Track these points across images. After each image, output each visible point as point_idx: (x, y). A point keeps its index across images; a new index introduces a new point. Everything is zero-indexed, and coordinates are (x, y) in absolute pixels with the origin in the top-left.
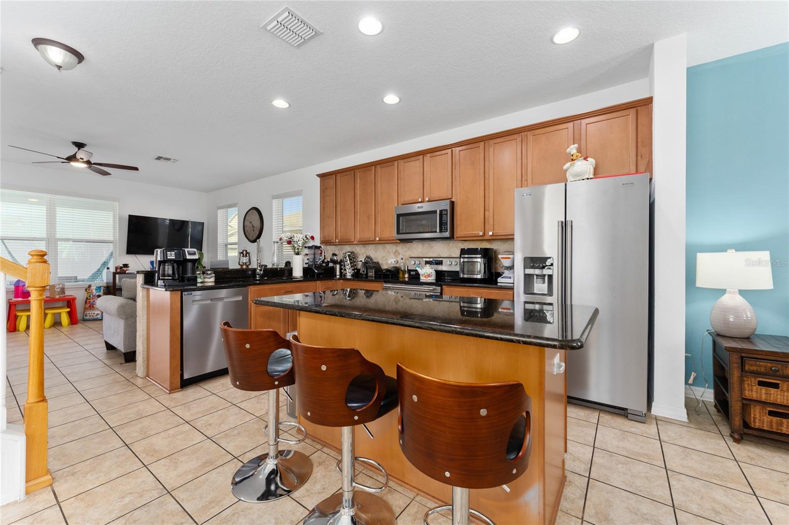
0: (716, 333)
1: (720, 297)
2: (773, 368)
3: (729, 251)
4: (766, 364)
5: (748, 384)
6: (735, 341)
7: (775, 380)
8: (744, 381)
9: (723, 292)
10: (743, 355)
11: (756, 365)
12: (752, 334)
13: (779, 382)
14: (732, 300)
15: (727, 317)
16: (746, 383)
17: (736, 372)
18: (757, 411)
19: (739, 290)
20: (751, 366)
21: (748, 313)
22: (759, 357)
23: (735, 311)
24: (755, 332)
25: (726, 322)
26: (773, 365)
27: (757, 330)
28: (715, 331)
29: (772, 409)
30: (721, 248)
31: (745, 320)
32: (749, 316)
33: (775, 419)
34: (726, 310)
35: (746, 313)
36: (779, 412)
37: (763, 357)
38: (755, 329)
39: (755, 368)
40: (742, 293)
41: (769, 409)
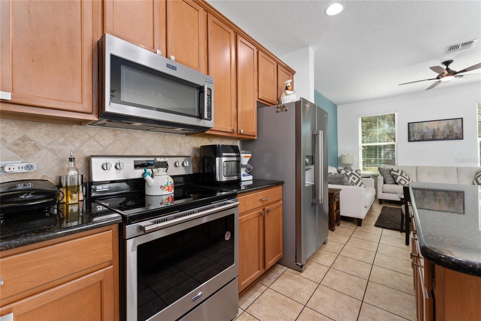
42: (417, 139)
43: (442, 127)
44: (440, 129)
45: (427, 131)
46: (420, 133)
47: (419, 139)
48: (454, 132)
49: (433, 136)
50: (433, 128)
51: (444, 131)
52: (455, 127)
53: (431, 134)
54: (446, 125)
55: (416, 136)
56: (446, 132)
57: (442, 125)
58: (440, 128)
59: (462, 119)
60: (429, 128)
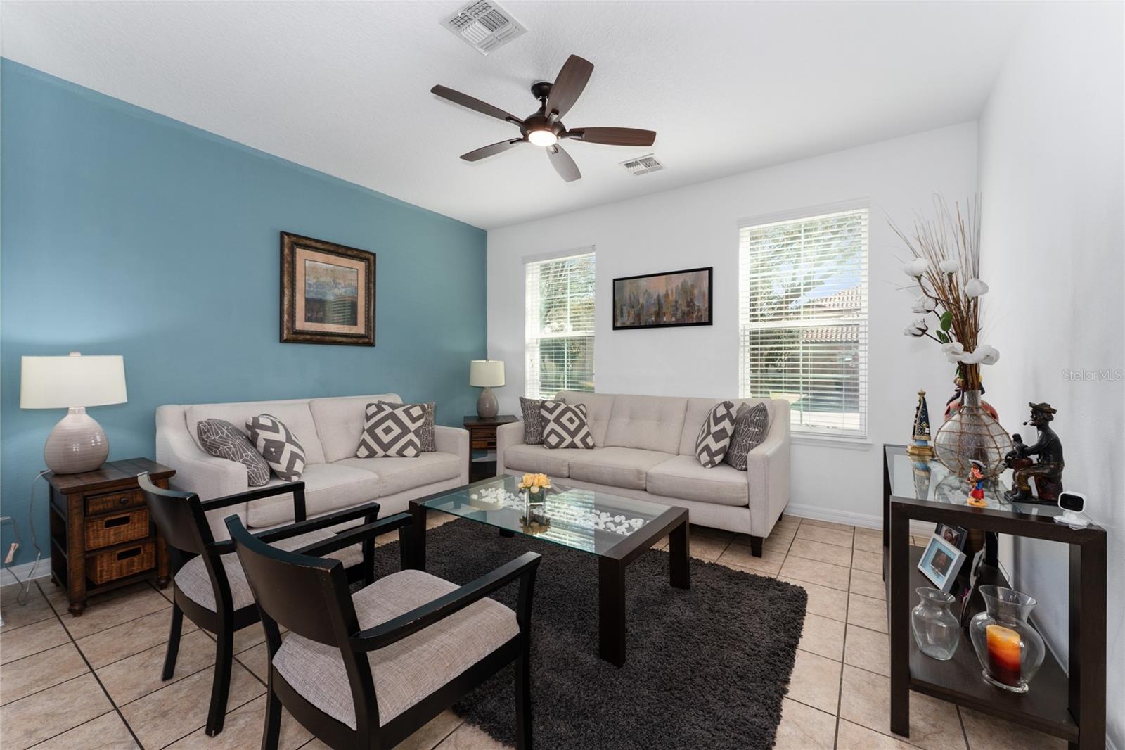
0: (53, 474)
1: (60, 420)
2: (122, 500)
3: (72, 354)
4: (114, 498)
5: (93, 531)
6: (78, 478)
7: (124, 513)
8: (88, 528)
9: (65, 411)
10: (86, 494)
11: (103, 502)
12: (103, 464)
13: (129, 515)
14: (78, 422)
15: (68, 447)
16: (91, 529)
17: (76, 521)
18: (105, 560)
19: (86, 408)
20: (96, 505)
21: (98, 437)
22: (106, 490)
23: (81, 436)
24: (105, 460)
25: (68, 455)
26: (122, 496)
27: (109, 457)
28: (52, 471)
29: (122, 551)
30: (61, 350)
31: (93, 446)
32: (99, 440)
33: (125, 561)
34: (69, 437)
35: (95, 437)
36: (130, 551)
37: (111, 489)
38: (107, 456)
39: (100, 507)
40: (90, 410)
41: (118, 552)
42: (628, 323)
43: (674, 291)
44: (671, 298)
45: (647, 302)
46: (633, 307)
47: (632, 321)
48: (694, 304)
49: (658, 314)
50: (657, 294)
51: (676, 302)
52: (696, 292)
53: (653, 309)
54: (680, 285)
55: (627, 315)
56: (681, 305)
57: (674, 286)
58: (670, 293)
59: (710, 270)
60: (649, 293)
